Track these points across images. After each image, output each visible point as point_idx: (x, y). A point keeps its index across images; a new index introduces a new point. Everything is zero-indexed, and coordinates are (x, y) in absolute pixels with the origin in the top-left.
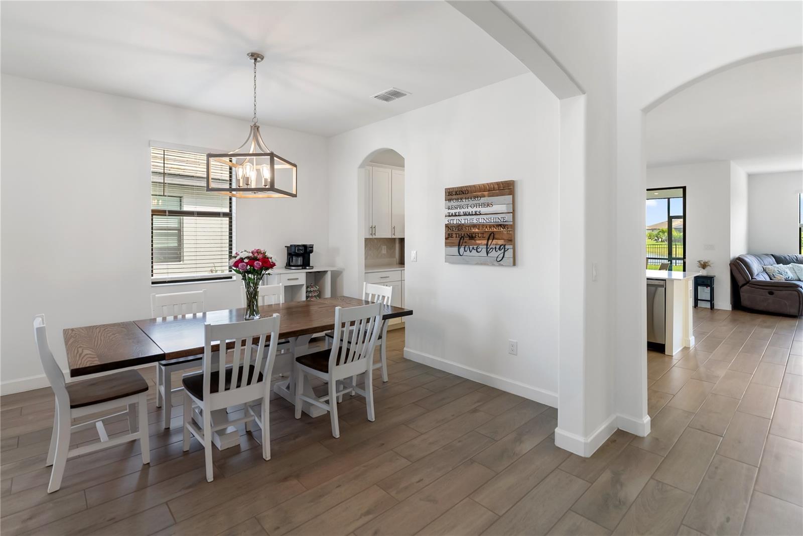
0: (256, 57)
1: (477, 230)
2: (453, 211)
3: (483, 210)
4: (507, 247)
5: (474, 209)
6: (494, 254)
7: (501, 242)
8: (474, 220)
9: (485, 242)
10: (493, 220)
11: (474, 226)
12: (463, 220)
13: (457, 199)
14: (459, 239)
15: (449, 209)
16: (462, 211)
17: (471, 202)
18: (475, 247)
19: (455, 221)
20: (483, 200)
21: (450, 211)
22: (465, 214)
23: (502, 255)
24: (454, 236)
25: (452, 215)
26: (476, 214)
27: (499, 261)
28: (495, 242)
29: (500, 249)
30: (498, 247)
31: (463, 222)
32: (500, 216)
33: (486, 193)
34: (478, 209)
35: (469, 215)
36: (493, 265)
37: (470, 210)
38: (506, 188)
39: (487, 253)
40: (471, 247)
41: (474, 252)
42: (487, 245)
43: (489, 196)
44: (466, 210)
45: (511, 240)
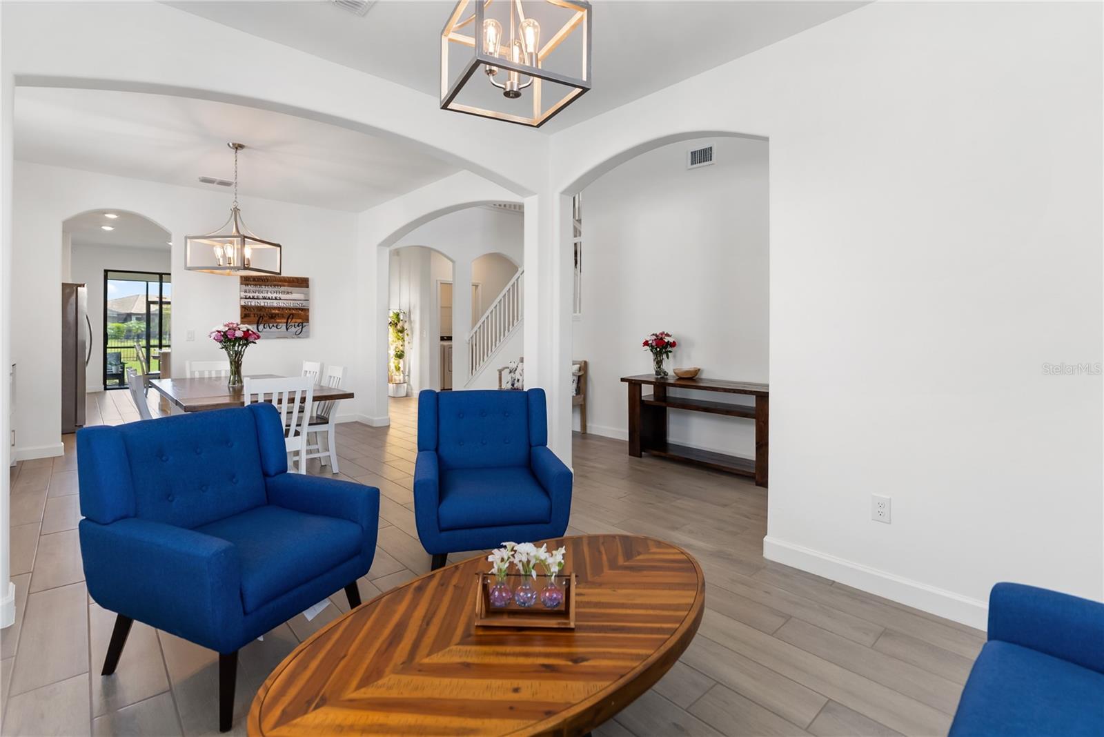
0: (238, 147)
1: (277, 311)
2: (248, 295)
3: (283, 296)
4: (304, 324)
5: (274, 295)
6: (293, 330)
7: (300, 321)
8: (275, 304)
9: (285, 321)
10: (292, 304)
11: (275, 308)
12: (262, 303)
13: (256, 285)
14: (257, 319)
15: (245, 292)
16: (261, 295)
17: (270, 289)
18: (275, 325)
19: (253, 303)
20: (283, 289)
21: (246, 294)
22: (265, 298)
23: (300, 331)
24: (252, 315)
25: (250, 298)
26: (276, 299)
27: (298, 335)
28: (294, 320)
29: (298, 326)
30: (297, 324)
31: (262, 304)
32: (298, 302)
33: (286, 284)
34: (278, 296)
35: (269, 299)
36: (293, 338)
37: (269, 295)
38: (302, 283)
39: (287, 329)
40: (271, 325)
41: (274, 329)
42: (287, 323)
43: (289, 286)
44: (265, 295)
45: (307, 320)
